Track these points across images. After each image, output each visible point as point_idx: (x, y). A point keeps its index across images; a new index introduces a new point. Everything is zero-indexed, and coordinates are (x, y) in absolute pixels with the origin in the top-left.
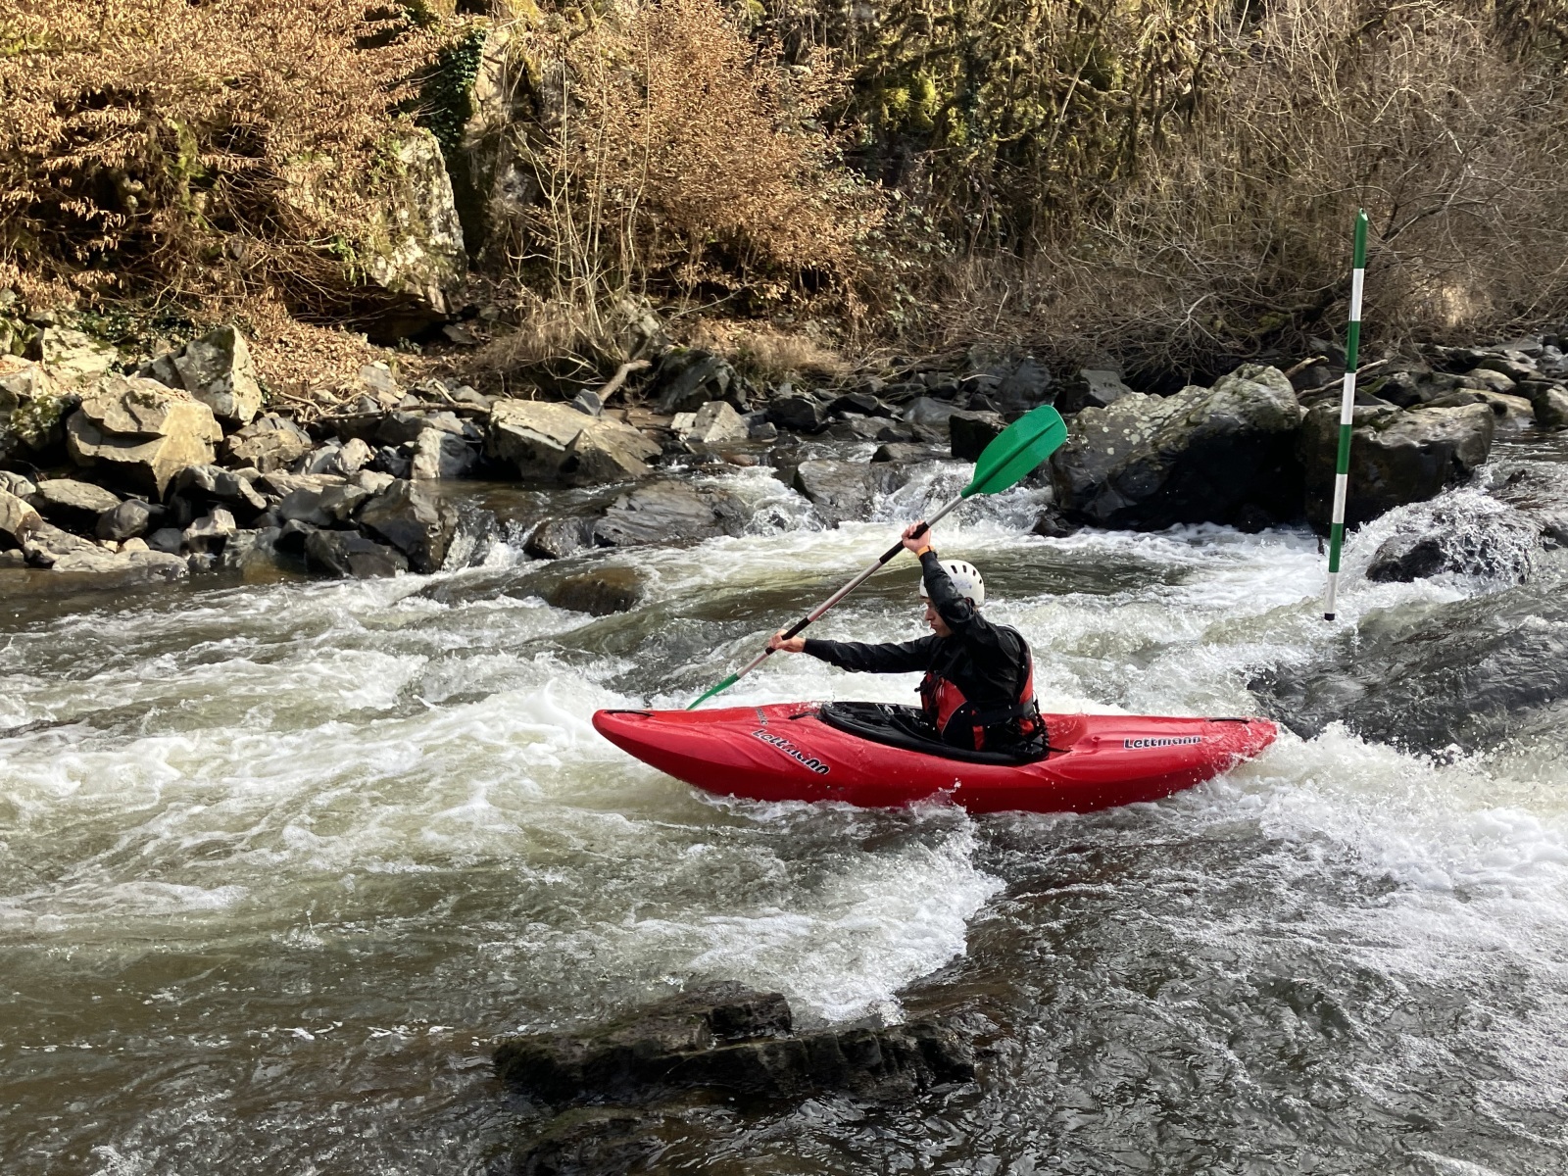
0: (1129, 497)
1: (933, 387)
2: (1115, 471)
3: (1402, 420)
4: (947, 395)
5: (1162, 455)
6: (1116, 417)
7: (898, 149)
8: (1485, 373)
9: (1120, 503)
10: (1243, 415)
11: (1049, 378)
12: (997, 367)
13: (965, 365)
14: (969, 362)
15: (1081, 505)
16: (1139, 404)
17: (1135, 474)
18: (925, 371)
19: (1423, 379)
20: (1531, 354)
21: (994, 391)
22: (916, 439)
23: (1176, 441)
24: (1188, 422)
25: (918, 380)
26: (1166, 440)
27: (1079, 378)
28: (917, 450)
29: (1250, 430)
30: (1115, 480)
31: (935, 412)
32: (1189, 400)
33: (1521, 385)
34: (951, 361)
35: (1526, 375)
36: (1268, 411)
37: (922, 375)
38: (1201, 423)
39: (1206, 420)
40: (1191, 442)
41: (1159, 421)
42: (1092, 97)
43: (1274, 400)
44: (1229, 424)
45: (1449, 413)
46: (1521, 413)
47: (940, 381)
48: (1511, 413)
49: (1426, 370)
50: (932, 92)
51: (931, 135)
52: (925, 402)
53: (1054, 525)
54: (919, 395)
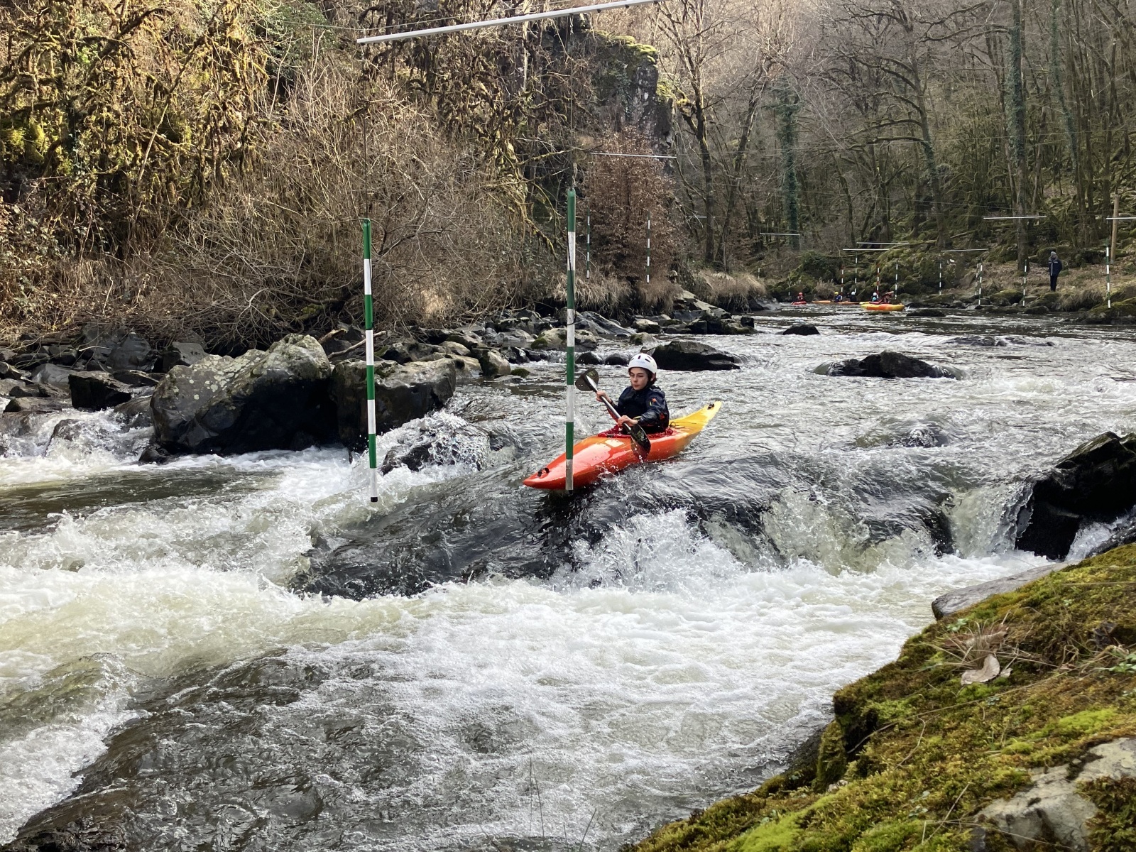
0: (213, 430)
1: (55, 356)
2: (201, 411)
3: (397, 371)
4: (68, 362)
5: (235, 399)
6: (199, 372)
7: (16, 176)
8: (451, 344)
9: (206, 435)
10: (291, 369)
11: (148, 348)
12: (108, 341)
13: (82, 340)
14: (84, 337)
15: (176, 438)
16: (216, 363)
17: (216, 412)
18: (49, 344)
19: (412, 348)
20: (479, 333)
21: (106, 359)
22: (43, 394)
23: (245, 388)
24: (253, 376)
25: (43, 351)
26: (237, 388)
27: (171, 348)
28: (43, 402)
29: (296, 379)
30: (201, 418)
31: (57, 375)
32: (252, 359)
33: (473, 351)
34: (70, 337)
35: (476, 345)
36: (308, 366)
37: (46, 348)
38: (261, 375)
39: (265, 372)
40: (255, 389)
41: (231, 375)
42: (167, 147)
43: (311, 358)
44: (281, 376)
45: (427, 365)
46: (473, 367)
47: (61, 352)
48: (466, 366)
49: (414, 342)
50: (42, 135)
51: (43, 167)
52: (50, 368)
53: (156, 454)
54: (45, 362)
